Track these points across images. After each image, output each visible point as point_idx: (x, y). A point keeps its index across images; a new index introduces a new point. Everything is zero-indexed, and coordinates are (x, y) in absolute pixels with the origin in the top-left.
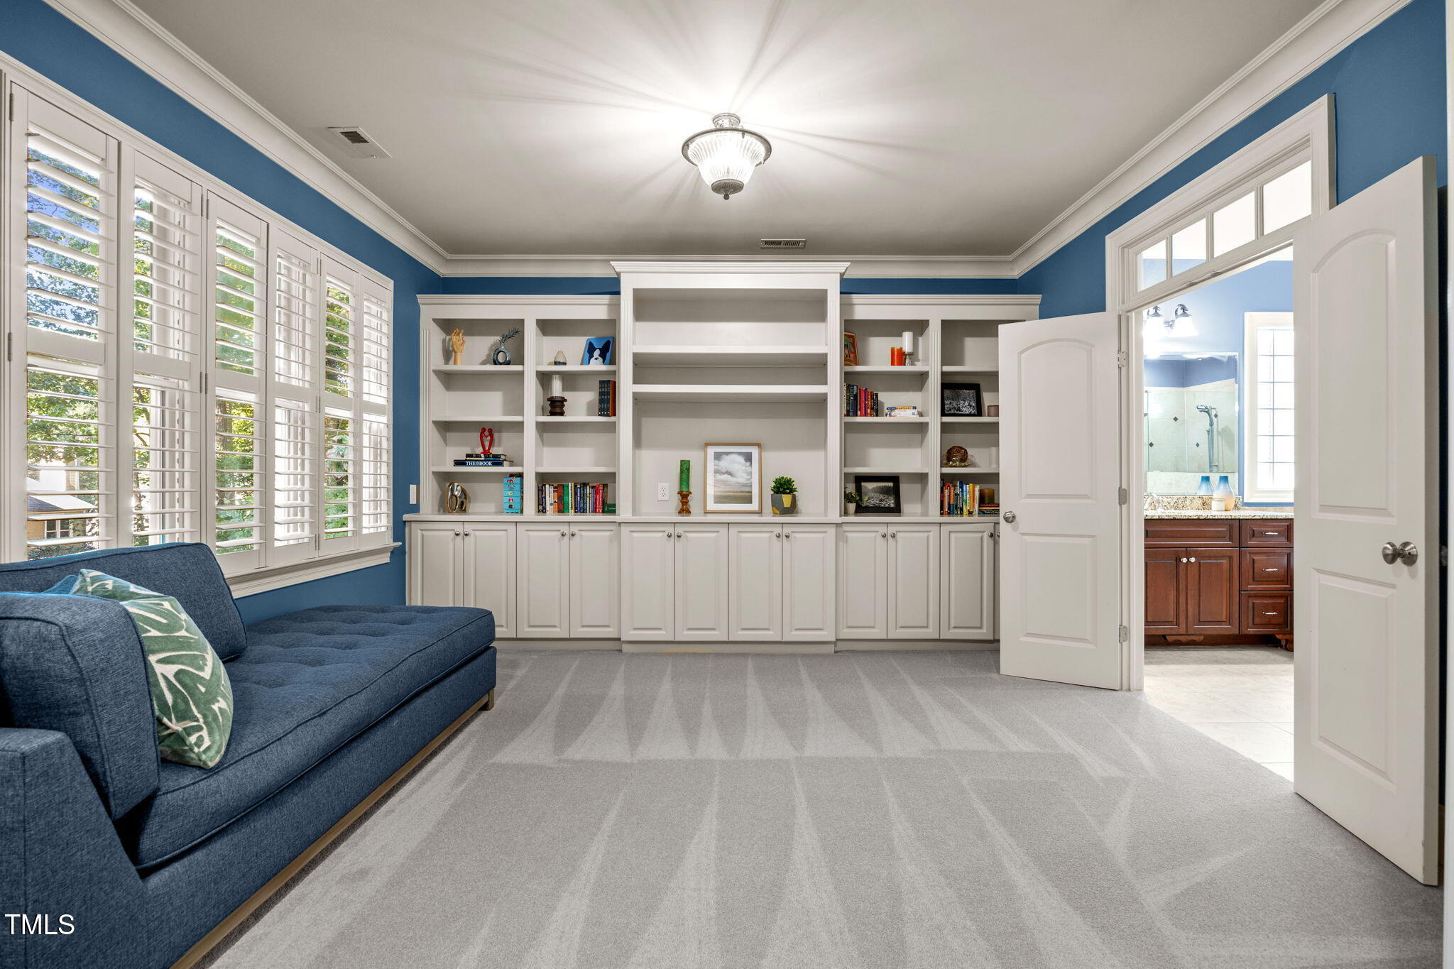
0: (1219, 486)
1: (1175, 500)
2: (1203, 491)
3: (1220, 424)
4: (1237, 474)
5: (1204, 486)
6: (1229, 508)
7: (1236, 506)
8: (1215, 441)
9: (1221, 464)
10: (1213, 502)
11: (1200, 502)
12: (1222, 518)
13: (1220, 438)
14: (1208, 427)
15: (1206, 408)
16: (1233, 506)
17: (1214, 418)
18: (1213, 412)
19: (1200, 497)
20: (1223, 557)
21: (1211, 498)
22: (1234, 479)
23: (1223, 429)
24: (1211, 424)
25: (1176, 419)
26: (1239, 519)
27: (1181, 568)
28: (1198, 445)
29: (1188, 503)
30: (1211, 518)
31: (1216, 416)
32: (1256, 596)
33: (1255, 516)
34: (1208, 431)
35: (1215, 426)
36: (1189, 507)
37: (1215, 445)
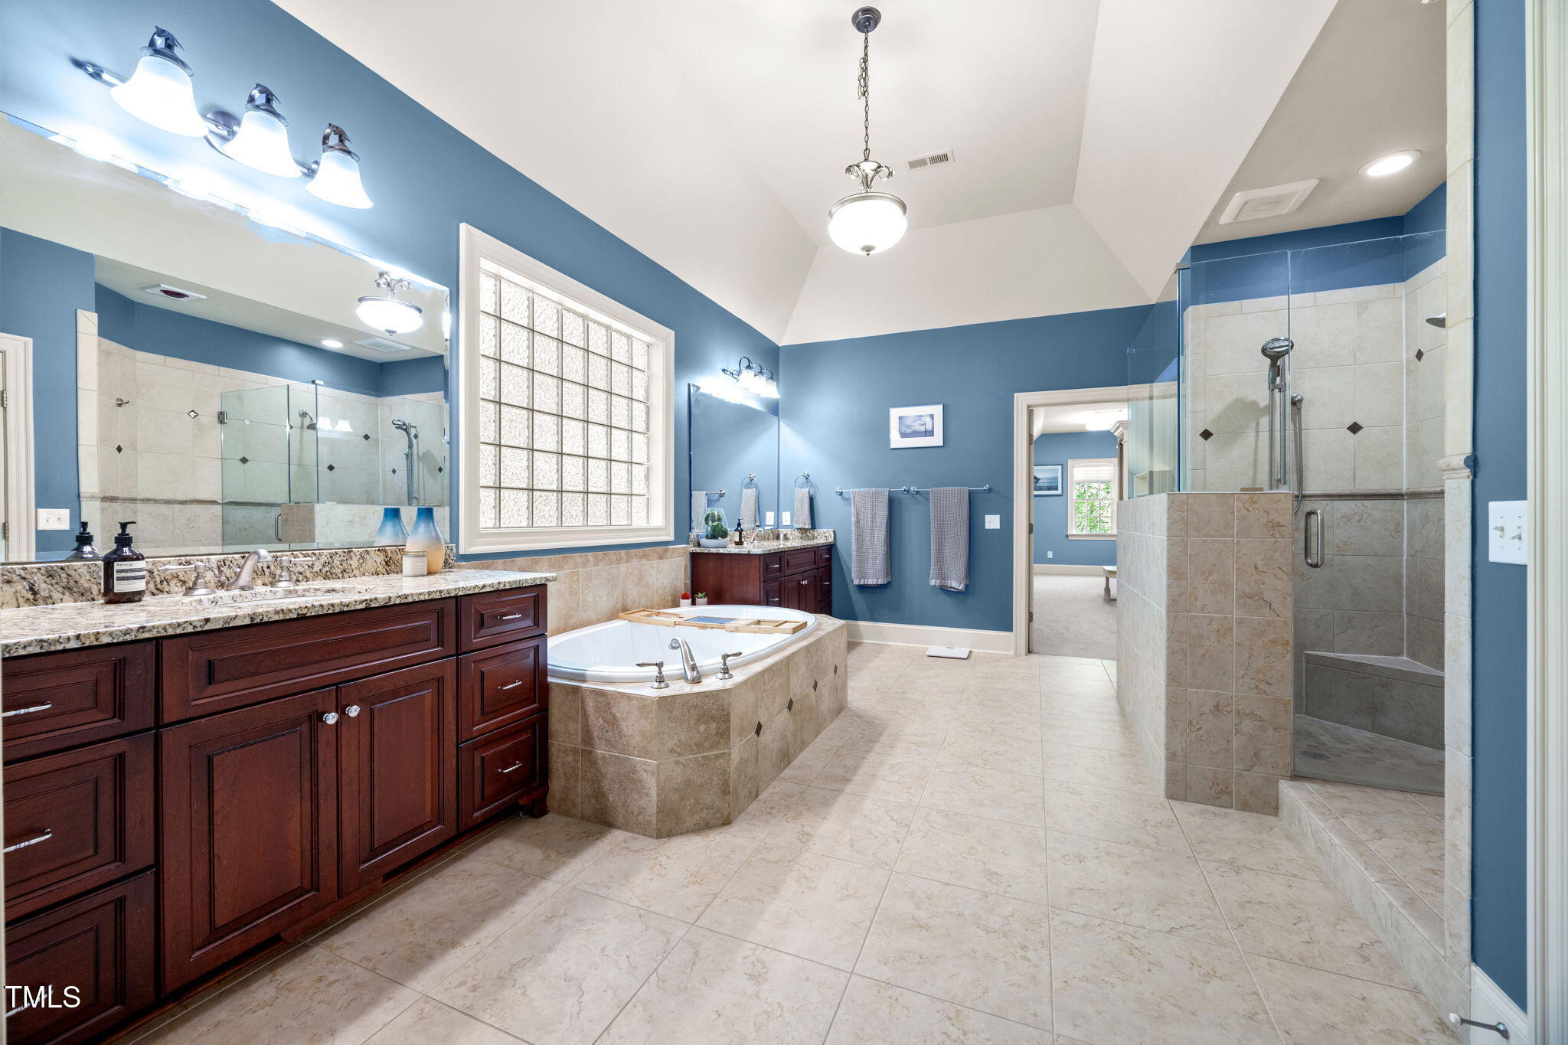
0: (416, 528)
1: (323, 559)
2: (386, 539)
3: (422, 446)
4: (447, 509)
5: (389, 528)
6: (434, 568)
7: (446, 562)
8: (415, 468)
9: (422, 496)
10: (405, 559)
11: (380, 558)
12: (422, 598)
13: (421, 463)
14: (407, 450)
15: (404, 424)
16: (442, 564)
17: (413, 439)
18: (413, 432)
19: (381, 550)
20: (422, 685)
21: (402, 551)
22: (441, 514)
23: (424, 454)
24: (410, 446)
25: (366, 437)
26: (456, 597)
27: (322, 740)
28: (394, 471)
29: (354, 563)
30: (398, 602)
31: (416, 436)
32: (488, 743)
33: (484, 586)
34: (407, 455)
35: (415, 448)
36: (356, 572)
37: (415, 472)
